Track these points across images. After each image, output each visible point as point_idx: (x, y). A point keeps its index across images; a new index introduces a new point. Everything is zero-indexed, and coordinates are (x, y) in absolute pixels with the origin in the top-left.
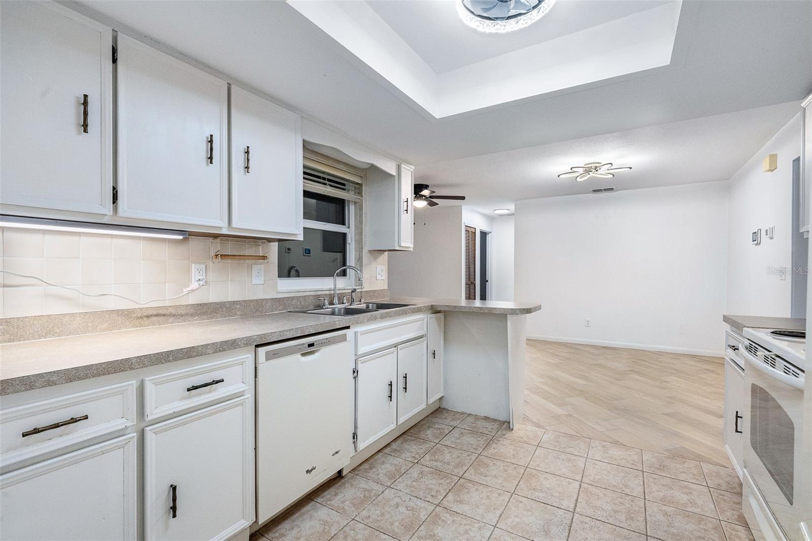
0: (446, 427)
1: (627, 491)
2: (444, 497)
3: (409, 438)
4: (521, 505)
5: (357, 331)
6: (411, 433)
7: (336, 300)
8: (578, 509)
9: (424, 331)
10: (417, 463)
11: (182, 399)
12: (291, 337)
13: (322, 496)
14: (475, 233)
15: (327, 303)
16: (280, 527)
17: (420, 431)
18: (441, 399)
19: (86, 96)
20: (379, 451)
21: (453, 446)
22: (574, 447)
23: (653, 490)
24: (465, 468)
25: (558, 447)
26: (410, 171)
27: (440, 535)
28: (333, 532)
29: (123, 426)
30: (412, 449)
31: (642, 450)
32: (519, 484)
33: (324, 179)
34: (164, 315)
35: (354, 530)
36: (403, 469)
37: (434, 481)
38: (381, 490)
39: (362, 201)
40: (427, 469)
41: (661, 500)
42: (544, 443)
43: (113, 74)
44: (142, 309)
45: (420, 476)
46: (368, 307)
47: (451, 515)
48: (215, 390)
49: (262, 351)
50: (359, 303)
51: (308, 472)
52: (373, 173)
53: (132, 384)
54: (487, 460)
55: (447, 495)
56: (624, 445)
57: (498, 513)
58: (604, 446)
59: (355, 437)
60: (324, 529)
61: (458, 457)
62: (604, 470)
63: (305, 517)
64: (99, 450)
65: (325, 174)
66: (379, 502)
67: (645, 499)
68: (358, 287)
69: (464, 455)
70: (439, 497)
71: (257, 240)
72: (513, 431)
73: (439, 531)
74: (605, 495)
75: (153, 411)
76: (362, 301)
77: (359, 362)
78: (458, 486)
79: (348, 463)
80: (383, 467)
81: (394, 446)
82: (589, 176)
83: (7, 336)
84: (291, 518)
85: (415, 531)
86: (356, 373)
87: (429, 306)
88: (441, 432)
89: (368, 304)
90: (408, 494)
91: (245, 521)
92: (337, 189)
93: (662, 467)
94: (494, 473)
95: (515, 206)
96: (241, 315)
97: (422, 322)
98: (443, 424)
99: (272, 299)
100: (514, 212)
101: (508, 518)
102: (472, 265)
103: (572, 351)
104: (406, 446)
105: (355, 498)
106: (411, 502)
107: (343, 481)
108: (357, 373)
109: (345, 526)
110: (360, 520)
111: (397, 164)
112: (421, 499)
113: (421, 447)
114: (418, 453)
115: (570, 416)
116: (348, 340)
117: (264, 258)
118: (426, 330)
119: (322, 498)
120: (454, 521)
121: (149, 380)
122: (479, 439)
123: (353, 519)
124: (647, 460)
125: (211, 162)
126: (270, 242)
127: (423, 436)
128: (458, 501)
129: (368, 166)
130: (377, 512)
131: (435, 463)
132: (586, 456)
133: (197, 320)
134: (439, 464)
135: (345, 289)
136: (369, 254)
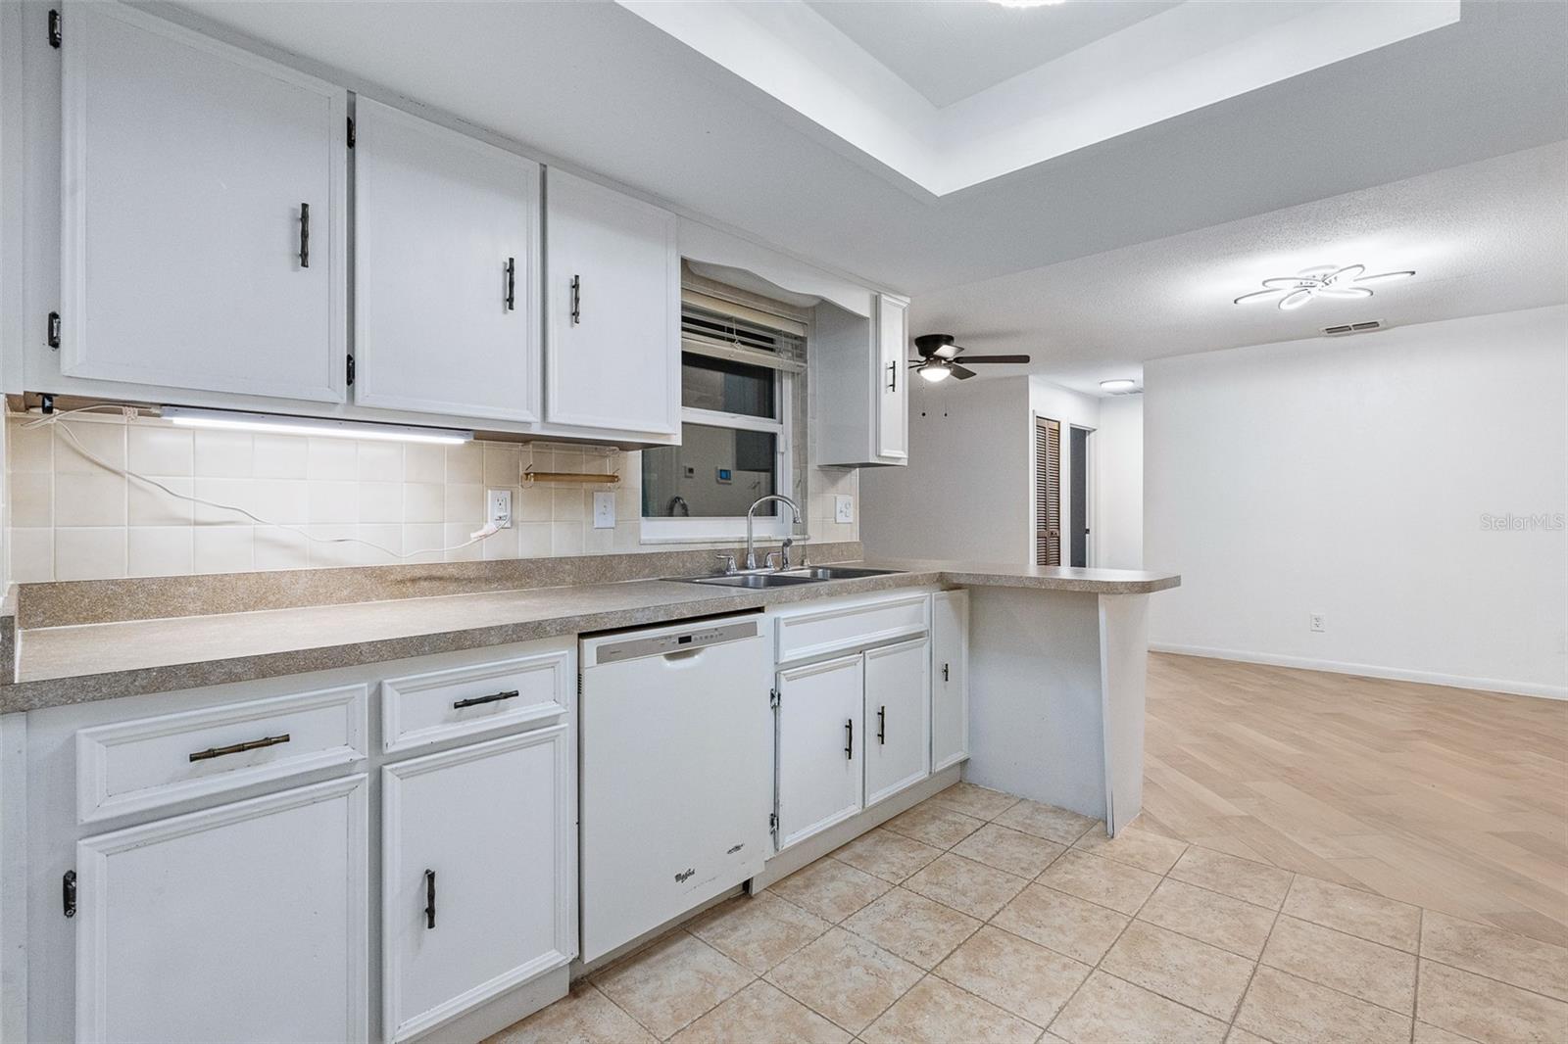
0: (970, 820)
1: (1371, 995)
2: (946, 958)
3: (891, 835)
4: (1110, 993)
5: (779, 618)
6: (896, 826)
7: (751, 560)
8: (1241, 1019)
9: (922, 625)
10: (899, 885)
11: (446, 721)
12: (645, 621)
13: (709, 927)
14: (1059, 431)
15: (733, 566)
16: (625, 974)
17: (914, 825)
18: (964, 763)
19: (305, 206)
20: (827, 855)
21: (979, 859)
22: (1252, 887)
23: (1441, 1000)
24: (997, 906)
25: (1213, 883)
26: (901, 307)
27: (927, 1031)
28: (720, 996)
29: (347, 760)
30: (894, 857)
31: (1422, 909)
32: (1112, 951)
33: (730, 330)
34: (440, 579)
35: (758, 999)
36: (869, 894)
37: (930, 925)
38: (822, 929)
39: (806, 370)
40: (918, 900)
41: (1458, 1025)
42: (1181, 871)
43: (348, 165)
44: (403, 567)
45: (903, 911)
46: (814, 574)
47: (954, 995)
48: (504, 710)
49: (591, 645)
50: (799, 567)
51: (678, 877)
52: (824, 315)
53: (361, 690)
54: (1047, 895)
55: (952, 953)
56: (1377, 894)
57: (1057, 1003)
58: (1325, 892)
59: (775, 821)
60: (704, 988)
61: (986, 882)
62: (1317, 943)
63: (672, 961)
64: (310, 796)
65: (731, 321)
66: (813, 952)
67: (1414, 1017)
68: (798, 537)
69: (1000, 880)
70: (935, 955)
71: (602, 447)
72: (1112, 842)
73: (925, 1023)
74: (1313, 997)
75: (397, 739)
76: (805, 564)
77: (783, 680)
78: (979, 939)
79: (760, 871)
80: (831, 886)
81: (859, 848)
82: (1309, 297)
83: (199, 603)
84: (648, 961)
85: (876, 1017)
86: (776, 699)
87: (935, 574)
88: (956, 830)
89: (814, 569)
90: (872, 942)
91: (558, 953)
92: (760, 350)
93: (1469, 952)
94: (1058, 921)
95: (1144, 372)
96: (574, 583)
97: (920, 605)
98: (964, 812)
99: (630, 556)
100: (1142, 386)
101: (1077, 1016)
102: (1052, 498)
103: (1275, 683)
104: (880, 849)
105: (768, 940)
106: (875, 960)
107: (752, 904)
108: (779, 699)
109: (743, 989)
110: (772, 981)
111: (871, 295)
112: (897, 956)
113: (911, 855)
114: (903, 866)
115: (1251, 819)
116: (759, 634)
117: (613, 478)
118: (926, 621)
119: (708, 931)
120: (959, 1007)
121: (390, 684)
122: (1035, 850)
123: (760, 978)
124: (1434, 932)
125: (511, 308)
126: (627, 450)
127: (919, 835)
128: (973, 969)
129: (815, 302)
130: (806, 970)
131: (936, 890)
132: (1277, 907)
133: (496, 589)
134: (944, 893)
135: (771, 541)
136: (820, 472)
